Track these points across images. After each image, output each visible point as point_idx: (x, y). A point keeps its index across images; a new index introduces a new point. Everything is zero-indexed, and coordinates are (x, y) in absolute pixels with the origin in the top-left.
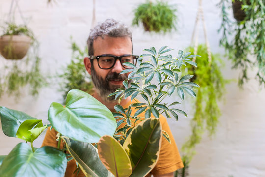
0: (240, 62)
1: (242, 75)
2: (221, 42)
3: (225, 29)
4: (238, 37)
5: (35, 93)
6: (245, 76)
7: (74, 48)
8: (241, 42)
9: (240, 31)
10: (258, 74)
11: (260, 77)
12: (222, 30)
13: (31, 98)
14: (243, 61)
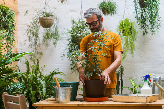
0: (143, 26)
1: (144, 31)
2: (135, 17)
3: (137, 11)
4: (142, 15)
5: (55, 43)
6: (146, 32)
7: (73, 22)
8: (143, 17)
9: (143, 13)
10: (151, 29)
11: (152, 30)
12: (136, 12)
14: (144, 26)
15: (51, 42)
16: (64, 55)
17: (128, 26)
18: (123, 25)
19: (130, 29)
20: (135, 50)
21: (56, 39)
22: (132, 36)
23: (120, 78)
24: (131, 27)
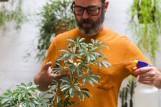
5: (18, 28)
13: (15, 31)
15: (11, 24)
16: (29, 54)
17: (148, 5)
18: (138, 4)
19: (153, 12)
20: (159, 51)
21: (20, 21)
22: (155, 26)
23: (129, 98)
24: (155, 8)
